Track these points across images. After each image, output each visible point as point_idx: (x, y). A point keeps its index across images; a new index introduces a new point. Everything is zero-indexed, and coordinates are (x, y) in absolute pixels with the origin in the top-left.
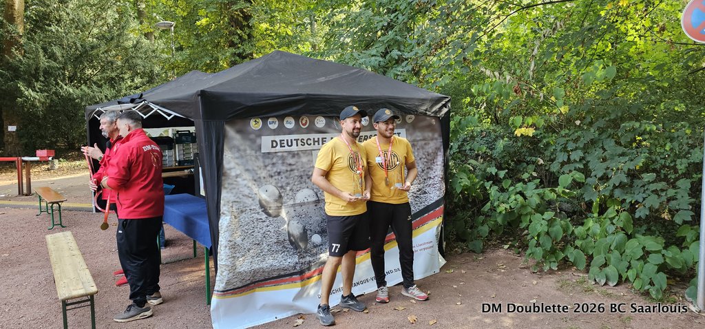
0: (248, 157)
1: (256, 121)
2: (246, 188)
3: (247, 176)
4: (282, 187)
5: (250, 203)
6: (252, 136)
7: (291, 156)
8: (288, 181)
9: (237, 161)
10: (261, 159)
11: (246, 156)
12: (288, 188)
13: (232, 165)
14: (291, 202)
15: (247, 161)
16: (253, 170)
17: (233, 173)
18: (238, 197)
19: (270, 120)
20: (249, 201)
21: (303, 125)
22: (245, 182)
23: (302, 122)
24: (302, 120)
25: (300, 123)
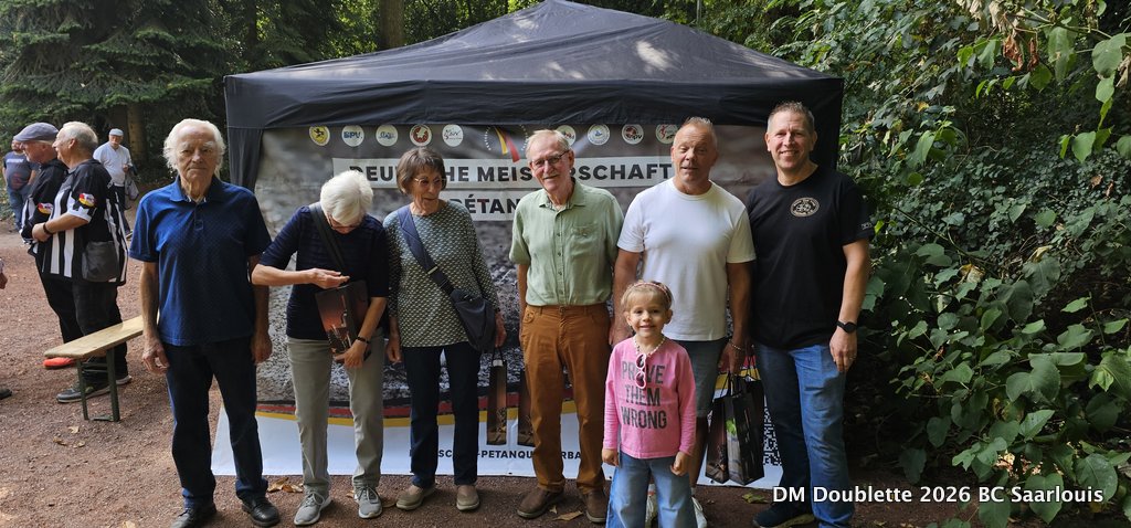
1: (318, 131)
6: (315, 157)
7: (390, 197)
13: (268, 205)
19: (346, 130)
21: (418, 140)
23: (415, 135)
24: (418, 130)
25: (412, 137)
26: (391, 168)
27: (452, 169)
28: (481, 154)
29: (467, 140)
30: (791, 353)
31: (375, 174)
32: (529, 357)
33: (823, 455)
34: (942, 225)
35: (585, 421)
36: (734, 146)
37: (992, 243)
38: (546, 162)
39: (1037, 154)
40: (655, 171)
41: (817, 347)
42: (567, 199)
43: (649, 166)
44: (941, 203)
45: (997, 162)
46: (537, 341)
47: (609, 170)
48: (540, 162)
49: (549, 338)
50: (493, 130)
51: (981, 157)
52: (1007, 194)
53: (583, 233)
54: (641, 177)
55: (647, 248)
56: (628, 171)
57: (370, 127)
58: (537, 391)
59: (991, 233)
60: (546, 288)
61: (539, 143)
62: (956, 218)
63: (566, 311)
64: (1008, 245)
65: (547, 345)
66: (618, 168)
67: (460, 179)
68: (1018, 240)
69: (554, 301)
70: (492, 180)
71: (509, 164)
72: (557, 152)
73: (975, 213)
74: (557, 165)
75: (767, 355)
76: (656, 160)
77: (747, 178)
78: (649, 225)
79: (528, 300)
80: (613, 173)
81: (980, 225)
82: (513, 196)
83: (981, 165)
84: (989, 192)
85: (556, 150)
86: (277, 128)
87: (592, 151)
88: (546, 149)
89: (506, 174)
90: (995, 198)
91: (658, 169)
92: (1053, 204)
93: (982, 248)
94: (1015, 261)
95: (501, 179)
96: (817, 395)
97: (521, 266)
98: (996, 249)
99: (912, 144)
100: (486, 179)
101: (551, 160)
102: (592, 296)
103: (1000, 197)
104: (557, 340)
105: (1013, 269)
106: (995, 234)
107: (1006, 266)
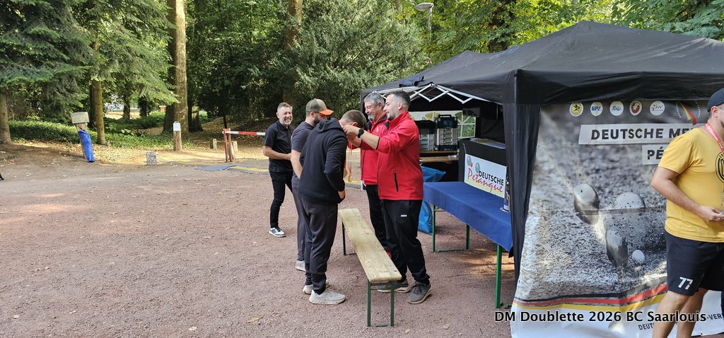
0: (563, 149)
1: (576, 107)
2: (559, 186)
3: (560, 171)
4: (599, 188)
5: (562, 204)
6: (570, 124)
7: (614, 150)
8: (607, 181)
9: (550, 153)
10: (578, 153)
11: (562, 148)
12: (607, 190)
13: (546, 157)
14: (610, 208)
15: (562, 154)
16: (569, 165)
17: (546, 168)
18: (549, 196)
19: (593, 105)
20: (562, 202)
21: (634, 111)
22: (559, 179)
23: (632, 108)
24: (634, 105)
25: (631, 110)
26: (617, 131)
28: (674, 121)
29: (666, 112)
50: (679, 103)
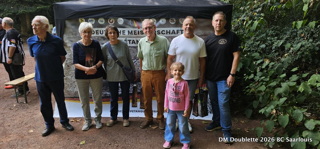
1: (81, 20)
13: (67, 41)
17: (68, 45)
18: (71, 57)
19: (90, 19)
21: (111, 23)
23: (110, 21)
24: (110, 20)
25: (109, 22)
26: (103, 31)
27: (120, 31)
28: (129, 27)
29: (125, 23)
30: (216, 83)
31: (98, 32)
32: (143, 84)
33: (224, 110)
34: (259, 48)
35: (159, 102)
36: (202, 25)
37: (273, 53)
38: (148, 29)
39: (287, 28)
40: (179, 32)
41: (223, 81)
42: (154, 39)
43: (177, 30)
44: (259, 42)
45: (275, 30)
46: (145, 80)
47: (166, 31)
48: (146, 28)
49: (149, 80)
50: (132, 20)
51: (271, 28)
52: (278, 39)
53: (158, 50)
54: (175, 34)
55: (176, 54)
56: (171, 32)
57: (97, 19)
58: (145, 94)
59: (273, 50)
60: (148, 65)
61: (146, 23)
62: (263, 46)
63: (154, 72)
64: (277, 53)
65: (148, 81)
66: (168, 31)
67: (123, 34)
68: (280, 52)
69: (150, 69)
70: (132, 34)
71: (137, 29)
72: (151, 26)
73: (269, 45)
74: (151, 30)
75: (209, 83)
76: (179, 29)
77: (205, 34)
78: (177, 48)
79: (143, 69)
80: (167, 32)
81: (270, 48)
82: (138, 39)
83: (271, 31)
84: (273, 39)
85: (151, 25)
86: (69, 19)
87: (161, 26)
88: (148, 25)
89: (136, 33)
90: (274, 40)
91: (180, 31)
92: (290, 42)
93: (270, 54)
94: (279, 58)
95: (135, 34)
96: (222, 94)
97: (141, 59)
98: (274, 55)
99: (252, 24)
100: (130, 34)
101: (150, 28)
102: (160, 68)
103: (276, 40)
104: (151, 80)
105: (278, 60)
106: (274, 50)
107: (277, 59)
